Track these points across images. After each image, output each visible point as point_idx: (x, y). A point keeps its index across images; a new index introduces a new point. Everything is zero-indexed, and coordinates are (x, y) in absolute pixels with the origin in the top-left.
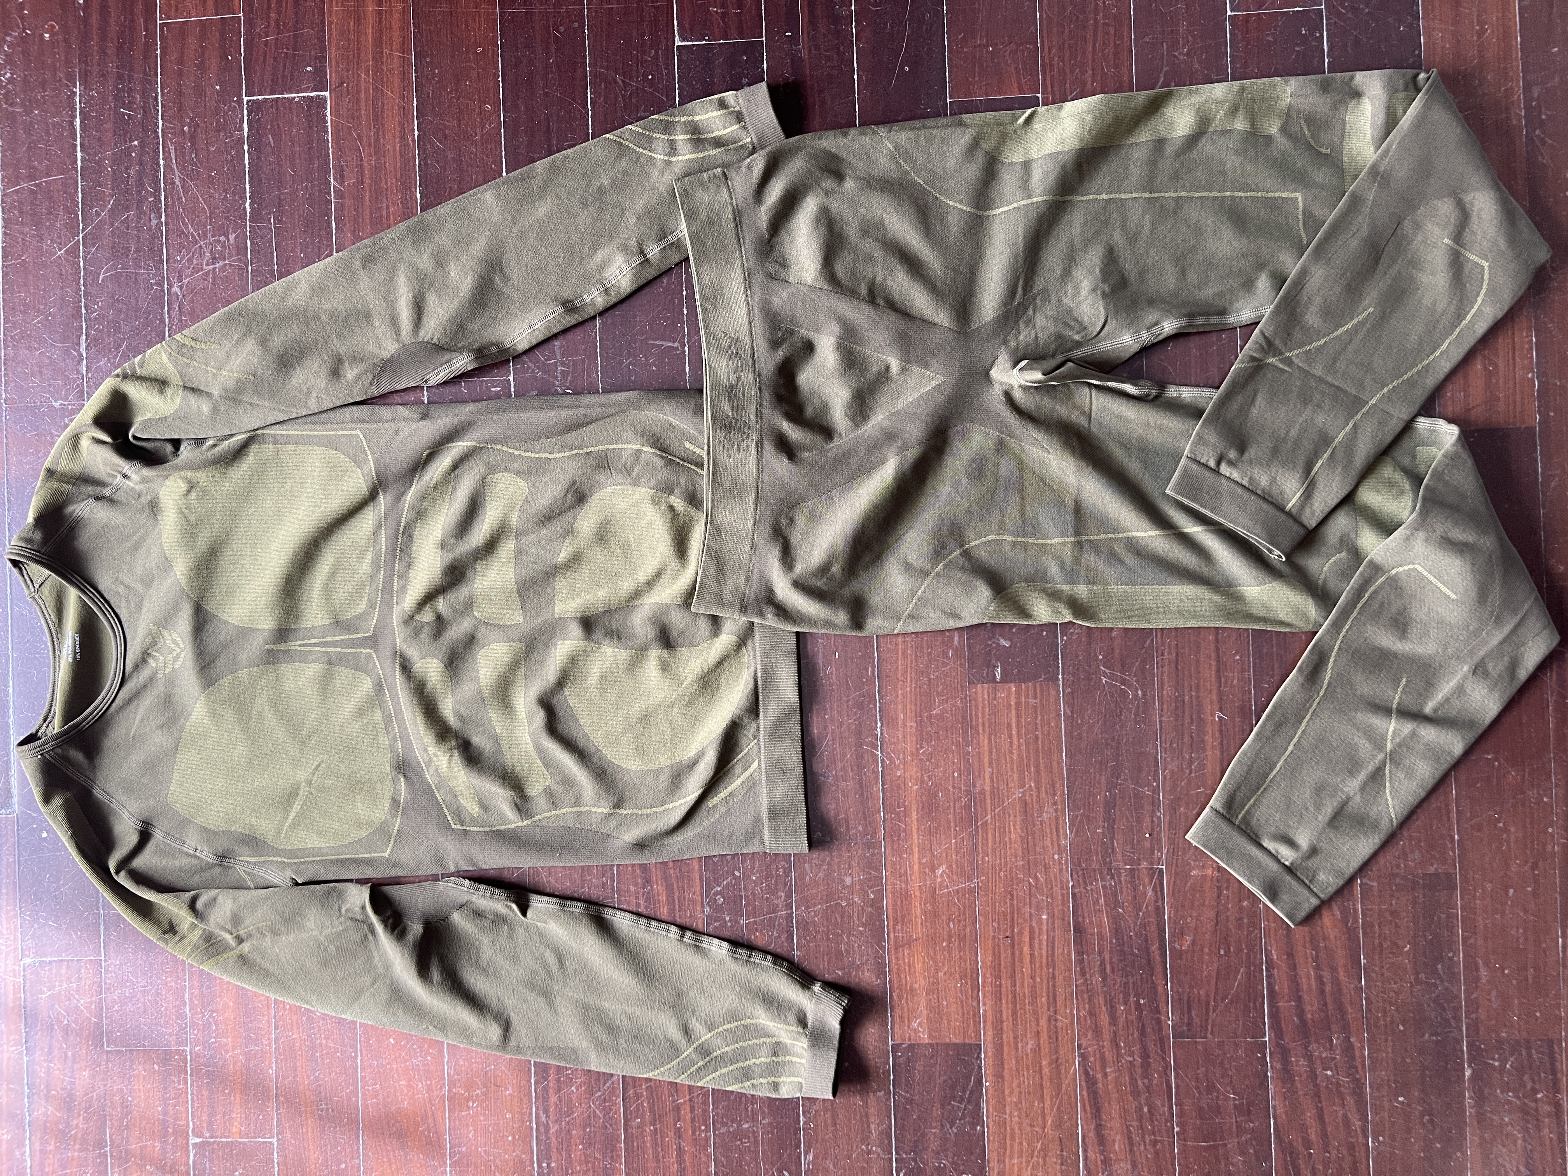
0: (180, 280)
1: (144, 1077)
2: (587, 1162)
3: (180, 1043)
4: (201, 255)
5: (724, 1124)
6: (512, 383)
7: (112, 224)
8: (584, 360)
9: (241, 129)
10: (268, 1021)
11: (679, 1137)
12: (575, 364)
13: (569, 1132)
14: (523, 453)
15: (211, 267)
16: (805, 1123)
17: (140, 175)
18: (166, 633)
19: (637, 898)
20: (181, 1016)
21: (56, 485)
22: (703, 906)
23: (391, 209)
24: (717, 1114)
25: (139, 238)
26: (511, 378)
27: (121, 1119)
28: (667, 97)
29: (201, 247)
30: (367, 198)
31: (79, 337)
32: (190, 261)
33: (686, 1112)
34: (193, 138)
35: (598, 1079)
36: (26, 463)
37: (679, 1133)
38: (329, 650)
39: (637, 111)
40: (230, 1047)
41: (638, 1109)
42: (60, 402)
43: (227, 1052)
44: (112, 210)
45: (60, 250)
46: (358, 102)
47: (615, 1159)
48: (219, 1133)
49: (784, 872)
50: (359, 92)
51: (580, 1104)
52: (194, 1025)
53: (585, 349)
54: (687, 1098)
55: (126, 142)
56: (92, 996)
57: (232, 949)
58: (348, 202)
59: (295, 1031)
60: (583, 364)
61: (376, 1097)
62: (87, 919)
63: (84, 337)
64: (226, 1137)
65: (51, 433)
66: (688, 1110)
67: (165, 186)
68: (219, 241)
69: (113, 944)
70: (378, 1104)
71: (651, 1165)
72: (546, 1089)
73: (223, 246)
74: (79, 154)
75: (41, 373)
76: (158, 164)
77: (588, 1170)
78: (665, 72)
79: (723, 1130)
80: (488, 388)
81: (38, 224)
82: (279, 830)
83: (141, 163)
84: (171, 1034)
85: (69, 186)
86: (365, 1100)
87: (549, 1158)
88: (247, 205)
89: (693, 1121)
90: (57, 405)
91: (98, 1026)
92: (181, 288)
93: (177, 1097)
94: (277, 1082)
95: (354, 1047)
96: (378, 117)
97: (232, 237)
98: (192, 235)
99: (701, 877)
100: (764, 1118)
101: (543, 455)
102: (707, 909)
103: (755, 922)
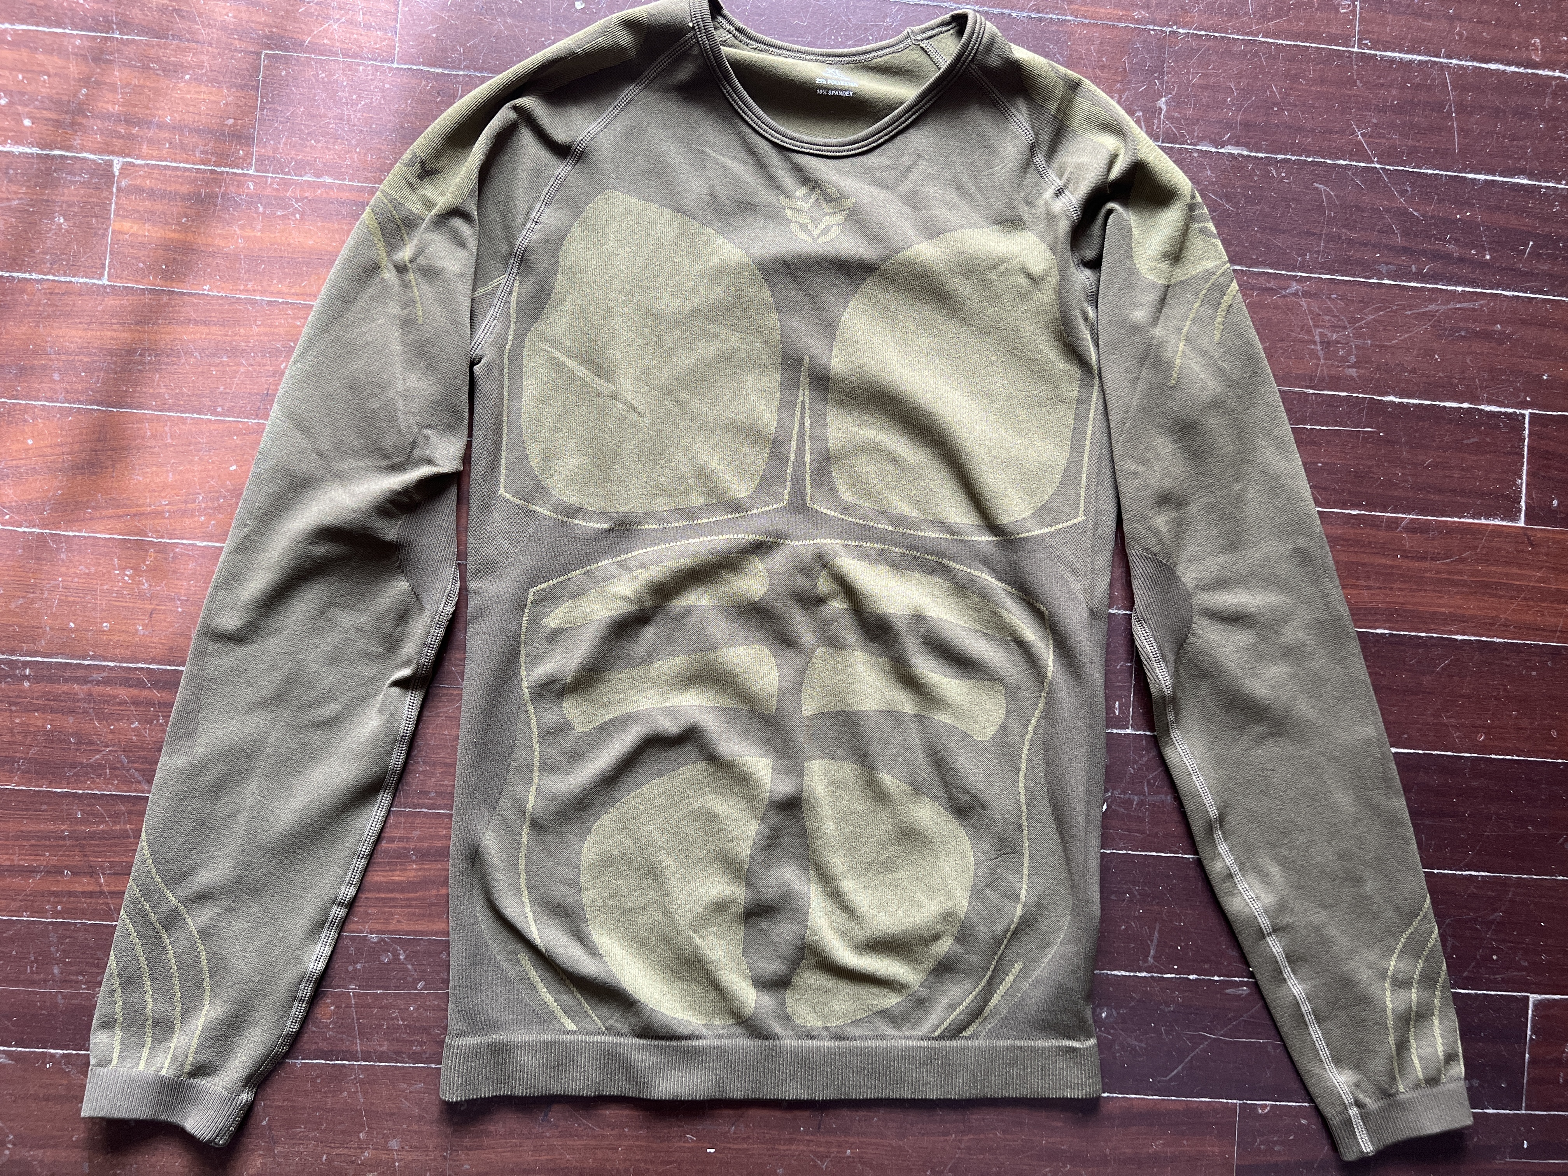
0: (1306, 294)
1: (218, 103)
2: (26, 734)
3: (261, 160)
4: (1334, 328)
5: (61, 938)
6: (1122, 732)
7: (1388, 211)
8: (1142, 832)
9: (1490, 402)
10: (280, 293)
11: (48, 872)
12: (1141, 820)
13: (72, 712)
14: (1028, 737)
15: (1317, 339)
16: (52, 1056)
17: (1447, 257)
18: (840, 218)
19: (401, 839)
20: (301, 167)
21: (1058, 93)
22: (379, 932)
23: (1365, 593)
24: (78, 930)
25: (1366, 245)
26: (1129, 731)
27: (158, 61)
28: (1467, 978)
29: (1345, 328)
30: (1383, 561)
31: (1246, 145)
32: (1329, 311)
33: (84, 884)
34: (1487, 336)
35: (145, 760)
36: (1088, 50)
37: (55, 871)
38: (793, 443)
39: (1454, 936)
40: (248, 233)
41: (95, 815)
42: (1164, 107)
43: (242, 227)
44: (1405, 213)
45: (1363, 135)
46: (1506, 563)
47: (27, 775)
48: (123, 201)
49: (415, 1053)
50: (1519, 566)
51: (112, 732)
52: (286, 184)
53: (1156, 835)
54: (106, 889)
55: (1490, 243)
56: (342, 42)
57: (389, 254)
58: (1382, 535)
59: (262, 329)
60: (1138, 831)
61: (154, 436)
62: (454, 49)
63: (1245, 153)
64: (117, 210)
65: (1124, 90)
66: (90, 888)
67: (1429, 290)
68: (1349, 353)
69: (414, 81)
70: (143, 438)
71: (12, 827)
72: (140, 684)
73: (1344, 359)
74: (1482, 177)
75: (1204, 87)
76: (1457, 284)
77: (13, 735)
78: (1499, 977)
79: (53, 938)
80: (1119, 698)
81: (1400, 109)
82: (552, 342)
83: (1461, 260)
84: (275, 150)
85: (1442, 158)
86: (151, 420)
87: (36, 679)
88: (1391, 398)
89: (71, 894)
90: (1162, 103)
91: (299, 45)
92: (1295, 294)
93: (183, 148)
94: (190, 294)
95: (229, 412)
96: (1484, 588)
97: (1353, 372)
98: (1361, 319)
99: (422, 933)
100: (64, 997)
101: (1023, 766)
102: (374, 937)
103: (349, 1006)
